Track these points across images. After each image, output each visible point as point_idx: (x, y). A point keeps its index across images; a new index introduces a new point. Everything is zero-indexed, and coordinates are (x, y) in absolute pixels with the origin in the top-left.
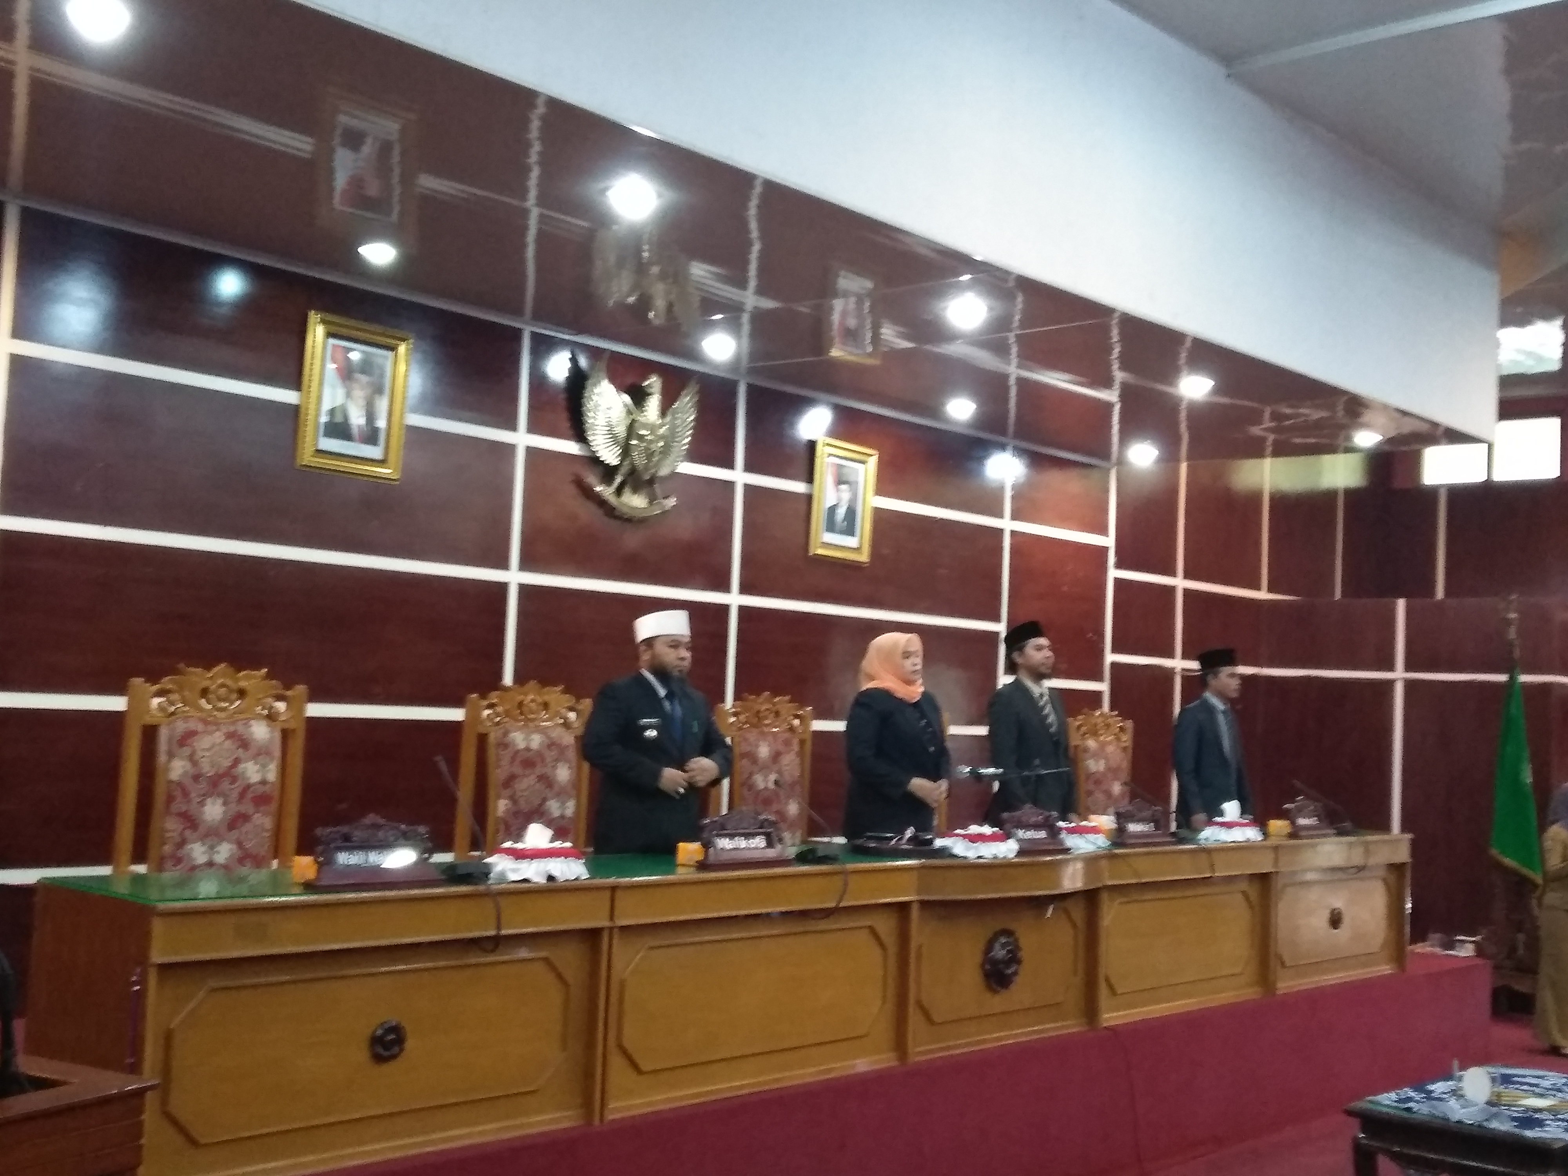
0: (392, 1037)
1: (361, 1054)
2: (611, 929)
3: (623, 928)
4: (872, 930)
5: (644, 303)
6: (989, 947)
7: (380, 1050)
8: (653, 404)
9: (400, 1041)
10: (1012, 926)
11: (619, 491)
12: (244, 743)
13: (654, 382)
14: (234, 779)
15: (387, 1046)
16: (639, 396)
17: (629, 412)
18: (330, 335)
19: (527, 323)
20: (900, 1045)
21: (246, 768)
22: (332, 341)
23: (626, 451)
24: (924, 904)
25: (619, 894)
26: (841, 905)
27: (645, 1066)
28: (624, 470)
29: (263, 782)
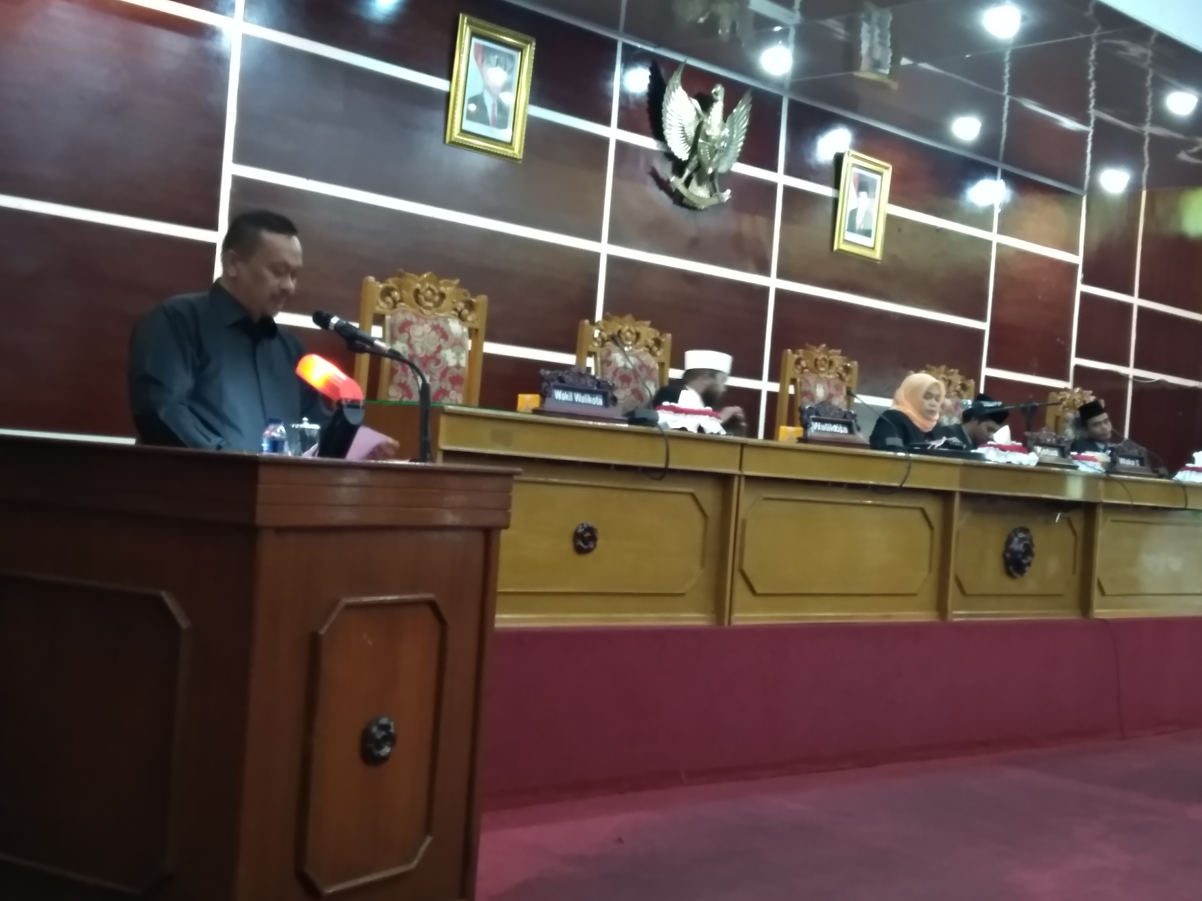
0: (587, 535)
1: (568, 545)
2: (740, 476)
3: (749, 478)
4: (923, 510)
5: (713, 23)
6: (1009, 541)
7: (581, 543)
8: (718, 108)
9: (593, 538)
10: (1029, 526)
11: (687, 183)
12: (444, 335)
13: (719, 90)
14: (438, 362)
15: (586, 541)
16: (706, 103)
17: (698, 116)
18: (474, 34)
19: (621, 36)
20: (941, 607)
21: (445, 355)
22: (475, 40)
23: (694, 149)
24: (965, 496)
25: (746, 451)
26: (905, 485)
27: (758, 591)
28: (693, 164)
29: (458, 366)
